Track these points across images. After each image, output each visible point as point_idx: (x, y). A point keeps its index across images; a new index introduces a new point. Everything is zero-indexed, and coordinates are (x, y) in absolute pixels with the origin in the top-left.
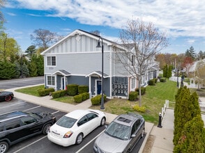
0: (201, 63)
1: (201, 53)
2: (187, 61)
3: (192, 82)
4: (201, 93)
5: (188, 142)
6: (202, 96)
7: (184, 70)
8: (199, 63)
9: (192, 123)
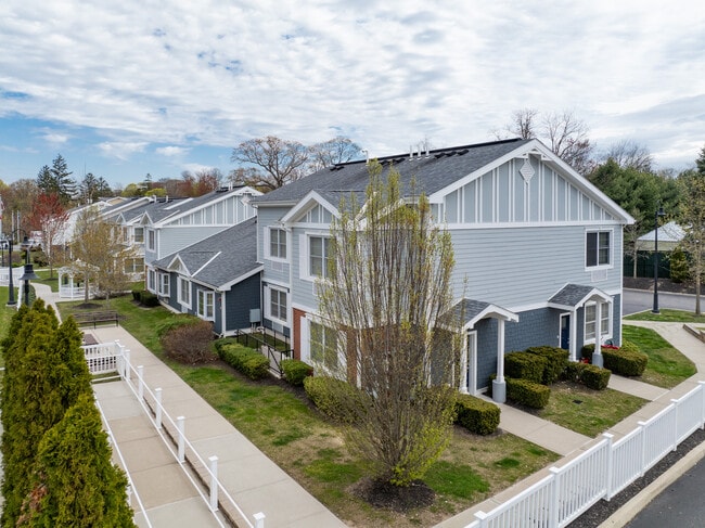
0: (91, 213)
1: (89, 179)
2: (44, 207)
3: (66, 281)
4: (94, 312)
5: (53, 502)
6: (97, 322)
7: (36, 240)
8: (86, 215)
9: (62, 432)
